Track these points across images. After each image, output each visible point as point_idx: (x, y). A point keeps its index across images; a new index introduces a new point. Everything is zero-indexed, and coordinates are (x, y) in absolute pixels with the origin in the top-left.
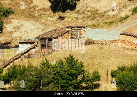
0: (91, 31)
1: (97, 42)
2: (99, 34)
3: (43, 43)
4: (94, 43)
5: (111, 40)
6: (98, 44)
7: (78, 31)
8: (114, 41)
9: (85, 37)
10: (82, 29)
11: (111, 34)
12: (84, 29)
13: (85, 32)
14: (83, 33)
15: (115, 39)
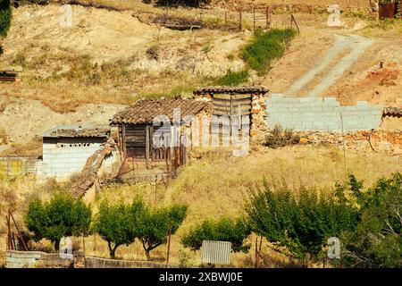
0: (286, 105)
1: (307, 137)
2: (312, 114)
3: (134, 139)
4: (297, 141)
5: (354, 132)
6: (310, 143)
7: (239, 103)
8: (365, 134)
9: (266, 123)
10: (255, 97)
11: (351, 113)
12: (262, 99)
13: (264, 107)
14: (258, 111)
15: (368, 130)
